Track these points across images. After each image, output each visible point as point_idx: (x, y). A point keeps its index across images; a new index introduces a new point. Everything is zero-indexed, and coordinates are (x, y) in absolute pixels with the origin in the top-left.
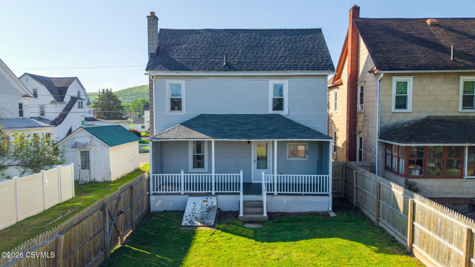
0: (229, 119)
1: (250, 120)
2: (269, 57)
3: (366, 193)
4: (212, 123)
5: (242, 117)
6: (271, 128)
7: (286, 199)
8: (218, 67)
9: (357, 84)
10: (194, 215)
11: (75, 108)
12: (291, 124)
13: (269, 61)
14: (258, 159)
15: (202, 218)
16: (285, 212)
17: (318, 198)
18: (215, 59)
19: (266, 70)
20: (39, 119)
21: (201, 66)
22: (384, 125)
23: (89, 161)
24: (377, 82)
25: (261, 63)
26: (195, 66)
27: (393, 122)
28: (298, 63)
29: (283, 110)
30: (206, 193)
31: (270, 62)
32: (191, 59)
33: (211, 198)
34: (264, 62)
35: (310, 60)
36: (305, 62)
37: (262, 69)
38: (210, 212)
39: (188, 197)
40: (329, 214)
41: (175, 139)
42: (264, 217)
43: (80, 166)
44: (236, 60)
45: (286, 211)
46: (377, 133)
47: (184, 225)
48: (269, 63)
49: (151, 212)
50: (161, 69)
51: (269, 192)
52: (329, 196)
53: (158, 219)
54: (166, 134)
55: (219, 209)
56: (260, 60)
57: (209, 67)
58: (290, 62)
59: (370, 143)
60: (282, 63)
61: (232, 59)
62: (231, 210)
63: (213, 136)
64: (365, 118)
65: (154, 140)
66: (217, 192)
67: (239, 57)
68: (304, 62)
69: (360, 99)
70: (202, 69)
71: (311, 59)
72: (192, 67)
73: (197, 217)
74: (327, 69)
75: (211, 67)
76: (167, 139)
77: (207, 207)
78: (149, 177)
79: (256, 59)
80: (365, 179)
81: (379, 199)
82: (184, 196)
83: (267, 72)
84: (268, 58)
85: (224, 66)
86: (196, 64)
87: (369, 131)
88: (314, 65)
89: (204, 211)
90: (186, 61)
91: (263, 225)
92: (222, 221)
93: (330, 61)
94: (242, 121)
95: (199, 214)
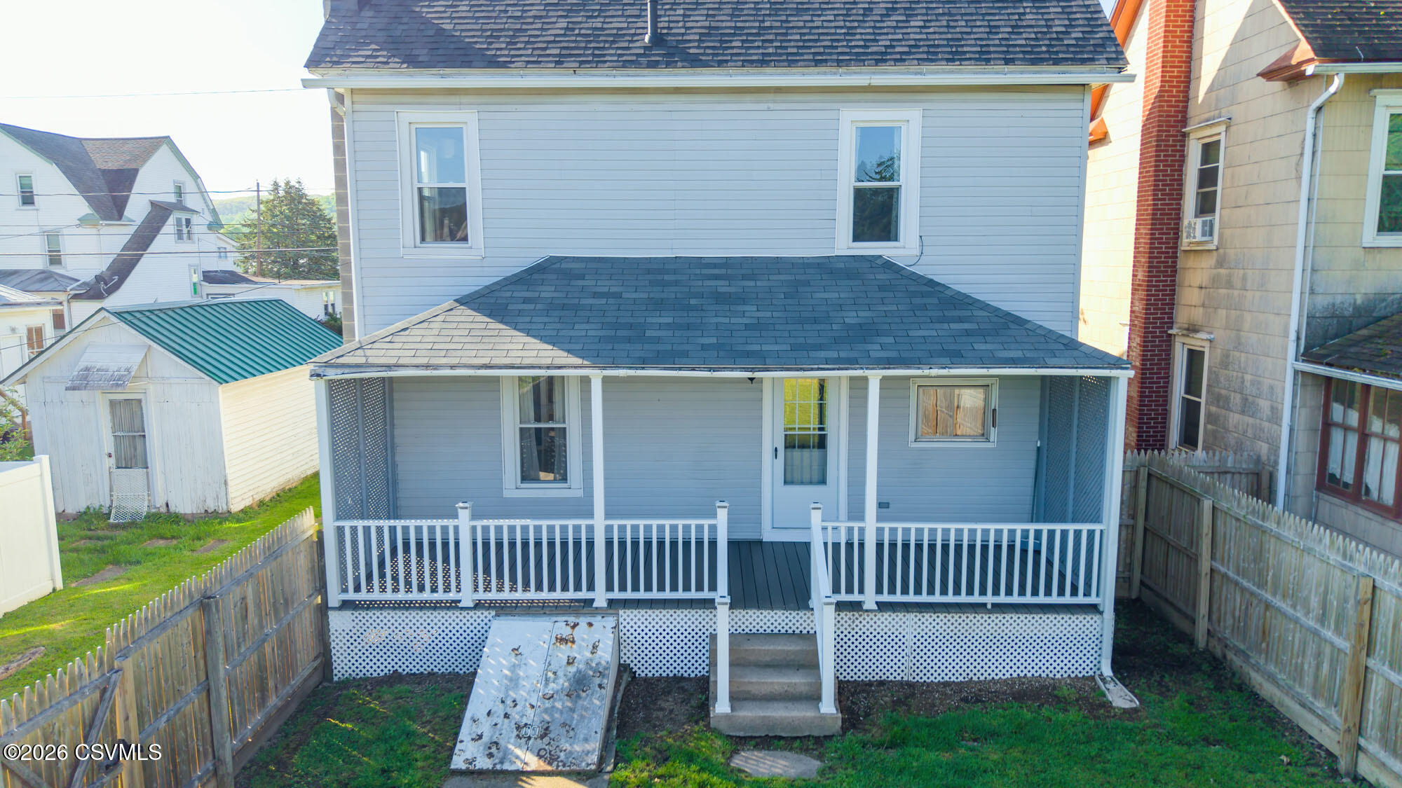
0: (666, 277)
1: (759, 283)
2: (836, 12)
3: (1268, 606)
4: (596, 295)
5: (723, 271)
6: (851, 318)
7: (916, 626)
8: (619, 52)
9: (1185, 135)
10: (509, 711)
11: (165, 239)
12: (935, 301)
13: (841, 28)
14: (790, 444)
15: (547, 729)
16: (911, 679)
17: (1055, 622)
18: (607, 20)
19: (826, 61)
20: (42, 276)
21: (545, 49)
22: (1325, 303)
23: (144, 436)
24: (1306, 115)
25: (804, 34)
26: (519, 49)
27: (1363, 291)
28: (965, 36)
29: (896, 239)
30: (571, 601)
31: (843, 31)
32: (504, 20)
33: (590, 625)
34: (817, 31)
35: (1014, 23)
36: (993, 30)
37: (811, 57)
38: (584, 695)
39: (490, 617)
40: (1104, 696)
41: (427, 367)
42: (823, 717)
43: (110, 456)
44: (697, 21)
45: (914, 675)
46: (1293, 336)
47: (464, 767)
48: (840, 34)
49: (336, 679)
50: (372, 62)
51: (844, 597)
52: (1101, 613)
53: (349, 726)
54: (390, 346)
55: (623, 668)
56: (801, 24)
57: (582, 52)
58: (931, 30)
59: (1248, 377)
60: (895, 33)
61: (681, 18)
62: (675, 671)
63: (598, 354)
64: (1223, 271)
65: (333, 374)
66: (616, 594)
67: (710, 12)
68: (988, 30)
69: (1198, 193)
70: (551, 59)
71: (1020, 19)
72: (506, 52)
73: (525, 721)
74: (1092, 60)
75: (590, 52)
76: (389, 367)
77: (572, 669)
78: (320, 534)
79: (784, 18)
80: (1272, 545)
81: (1368, 655)
82: (472, 613)
83: (834, 70)
84: (835, 15)
85: (645, 48)
86: (526, 39)
87: (1247, 326)
88: (1032, 43)
89: (557, 692)
90: (485, 27)
91: (820, 757)
92: (636, 744)
93: (1101, 25)
94: (723, 287)
95: (533, 707)
